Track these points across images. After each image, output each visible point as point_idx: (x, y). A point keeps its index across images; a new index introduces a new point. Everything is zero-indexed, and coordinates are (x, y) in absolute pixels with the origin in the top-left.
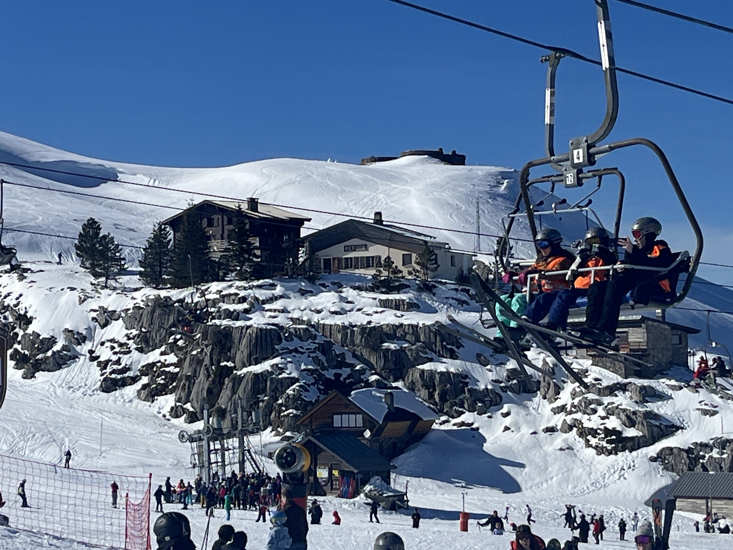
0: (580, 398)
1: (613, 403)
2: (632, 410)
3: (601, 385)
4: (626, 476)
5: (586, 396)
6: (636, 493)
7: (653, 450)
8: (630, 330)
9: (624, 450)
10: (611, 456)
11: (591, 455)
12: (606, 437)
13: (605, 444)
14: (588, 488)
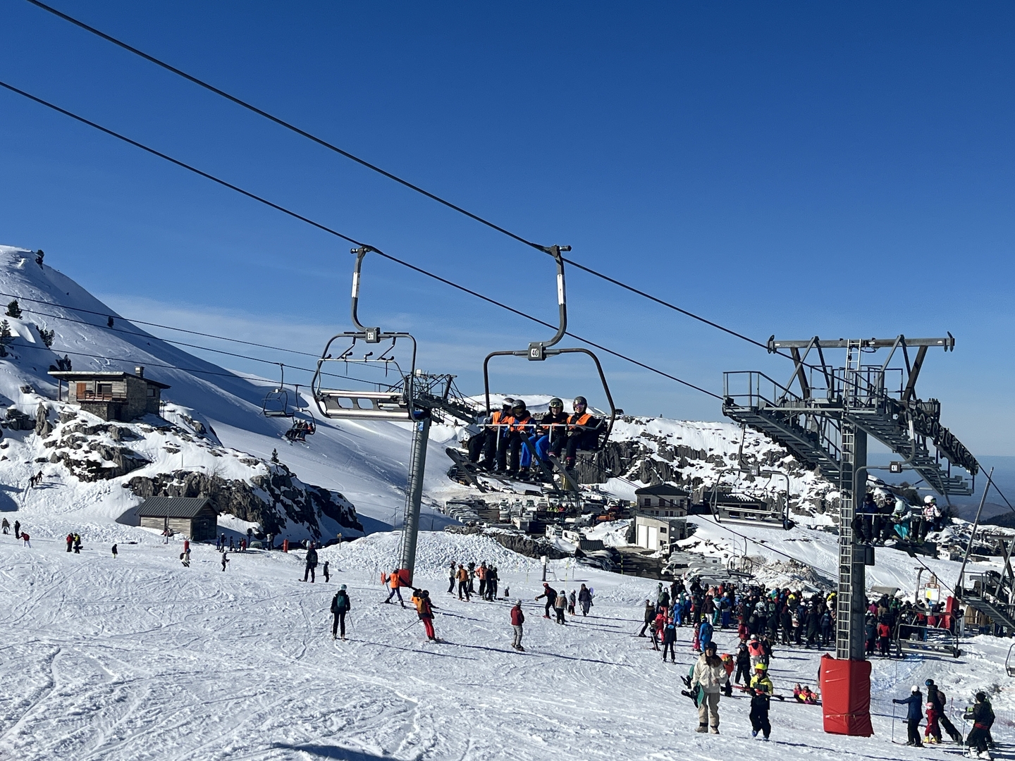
0: (69, 436)
1: (96, 440)
2: (111, 446)
3: (86, 425)
4: (102, 499)
5: (74, 434)
6: (109, 512)
7: (126, 479)
8: (114, 383)
9: (102, 478)
10: (92, 482)
11: (75, 482)
12: (88, 467)
13: (86, 473)
14: (70, 508)
